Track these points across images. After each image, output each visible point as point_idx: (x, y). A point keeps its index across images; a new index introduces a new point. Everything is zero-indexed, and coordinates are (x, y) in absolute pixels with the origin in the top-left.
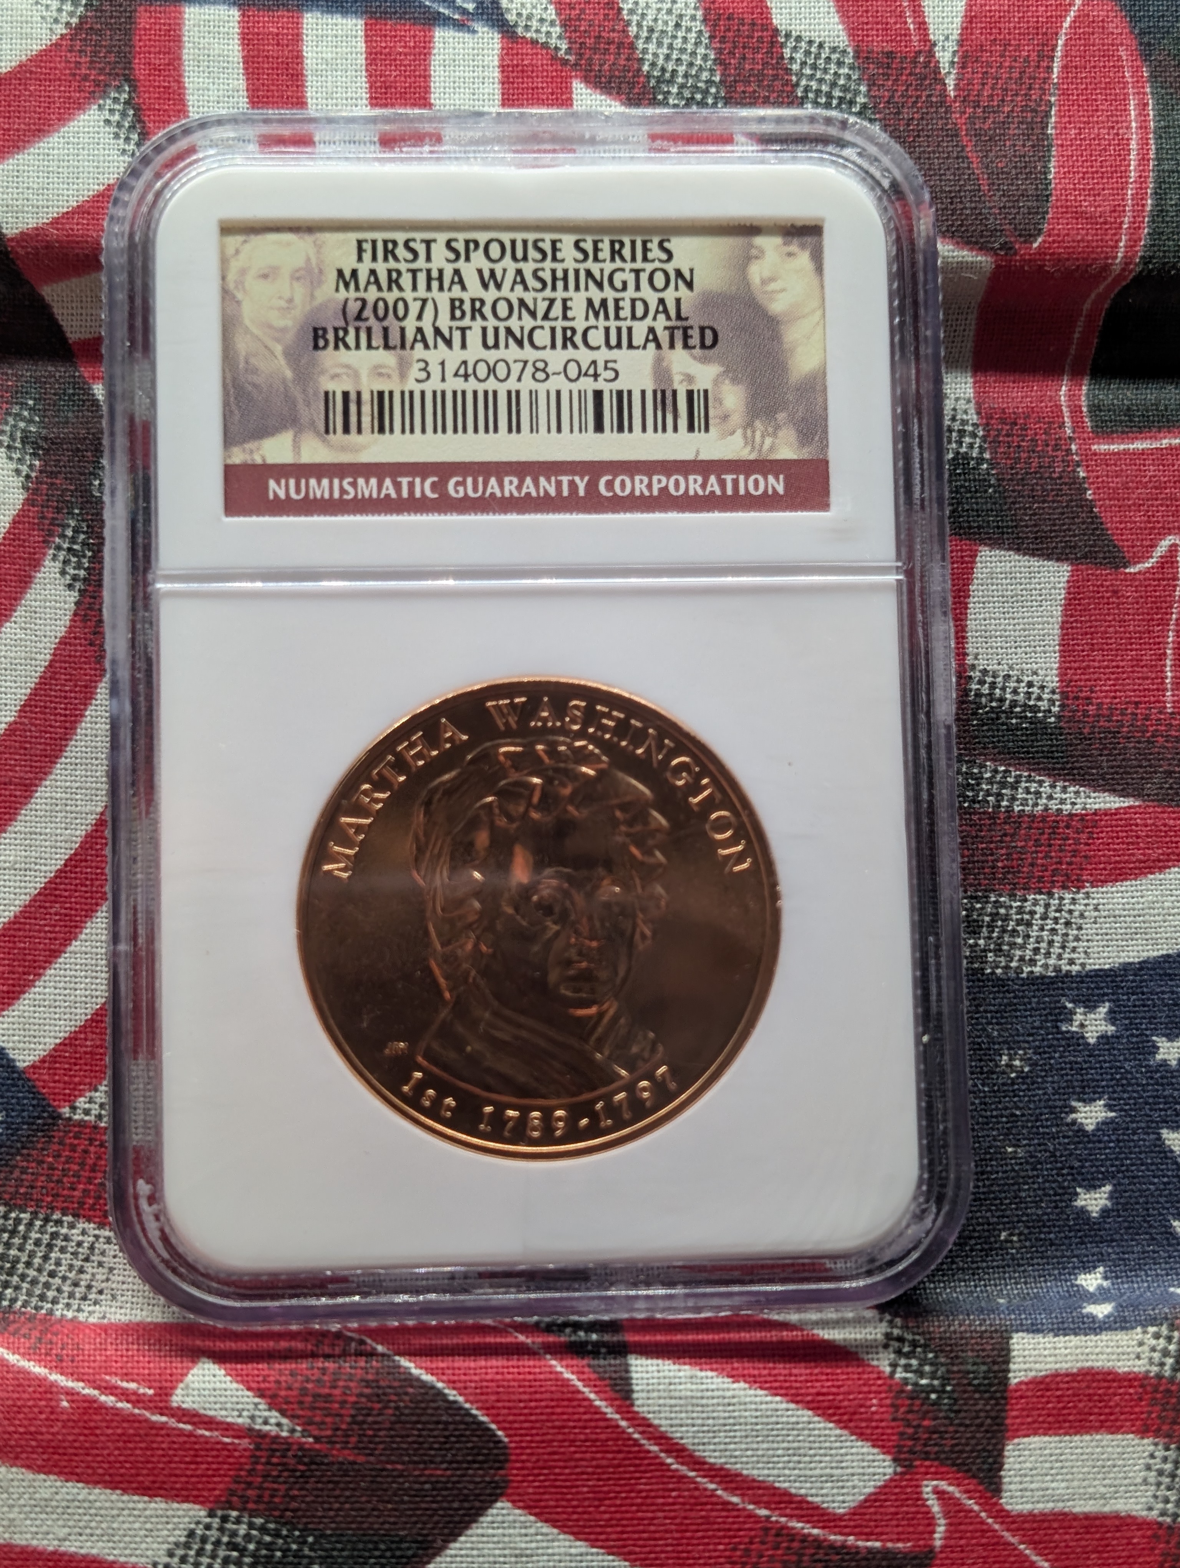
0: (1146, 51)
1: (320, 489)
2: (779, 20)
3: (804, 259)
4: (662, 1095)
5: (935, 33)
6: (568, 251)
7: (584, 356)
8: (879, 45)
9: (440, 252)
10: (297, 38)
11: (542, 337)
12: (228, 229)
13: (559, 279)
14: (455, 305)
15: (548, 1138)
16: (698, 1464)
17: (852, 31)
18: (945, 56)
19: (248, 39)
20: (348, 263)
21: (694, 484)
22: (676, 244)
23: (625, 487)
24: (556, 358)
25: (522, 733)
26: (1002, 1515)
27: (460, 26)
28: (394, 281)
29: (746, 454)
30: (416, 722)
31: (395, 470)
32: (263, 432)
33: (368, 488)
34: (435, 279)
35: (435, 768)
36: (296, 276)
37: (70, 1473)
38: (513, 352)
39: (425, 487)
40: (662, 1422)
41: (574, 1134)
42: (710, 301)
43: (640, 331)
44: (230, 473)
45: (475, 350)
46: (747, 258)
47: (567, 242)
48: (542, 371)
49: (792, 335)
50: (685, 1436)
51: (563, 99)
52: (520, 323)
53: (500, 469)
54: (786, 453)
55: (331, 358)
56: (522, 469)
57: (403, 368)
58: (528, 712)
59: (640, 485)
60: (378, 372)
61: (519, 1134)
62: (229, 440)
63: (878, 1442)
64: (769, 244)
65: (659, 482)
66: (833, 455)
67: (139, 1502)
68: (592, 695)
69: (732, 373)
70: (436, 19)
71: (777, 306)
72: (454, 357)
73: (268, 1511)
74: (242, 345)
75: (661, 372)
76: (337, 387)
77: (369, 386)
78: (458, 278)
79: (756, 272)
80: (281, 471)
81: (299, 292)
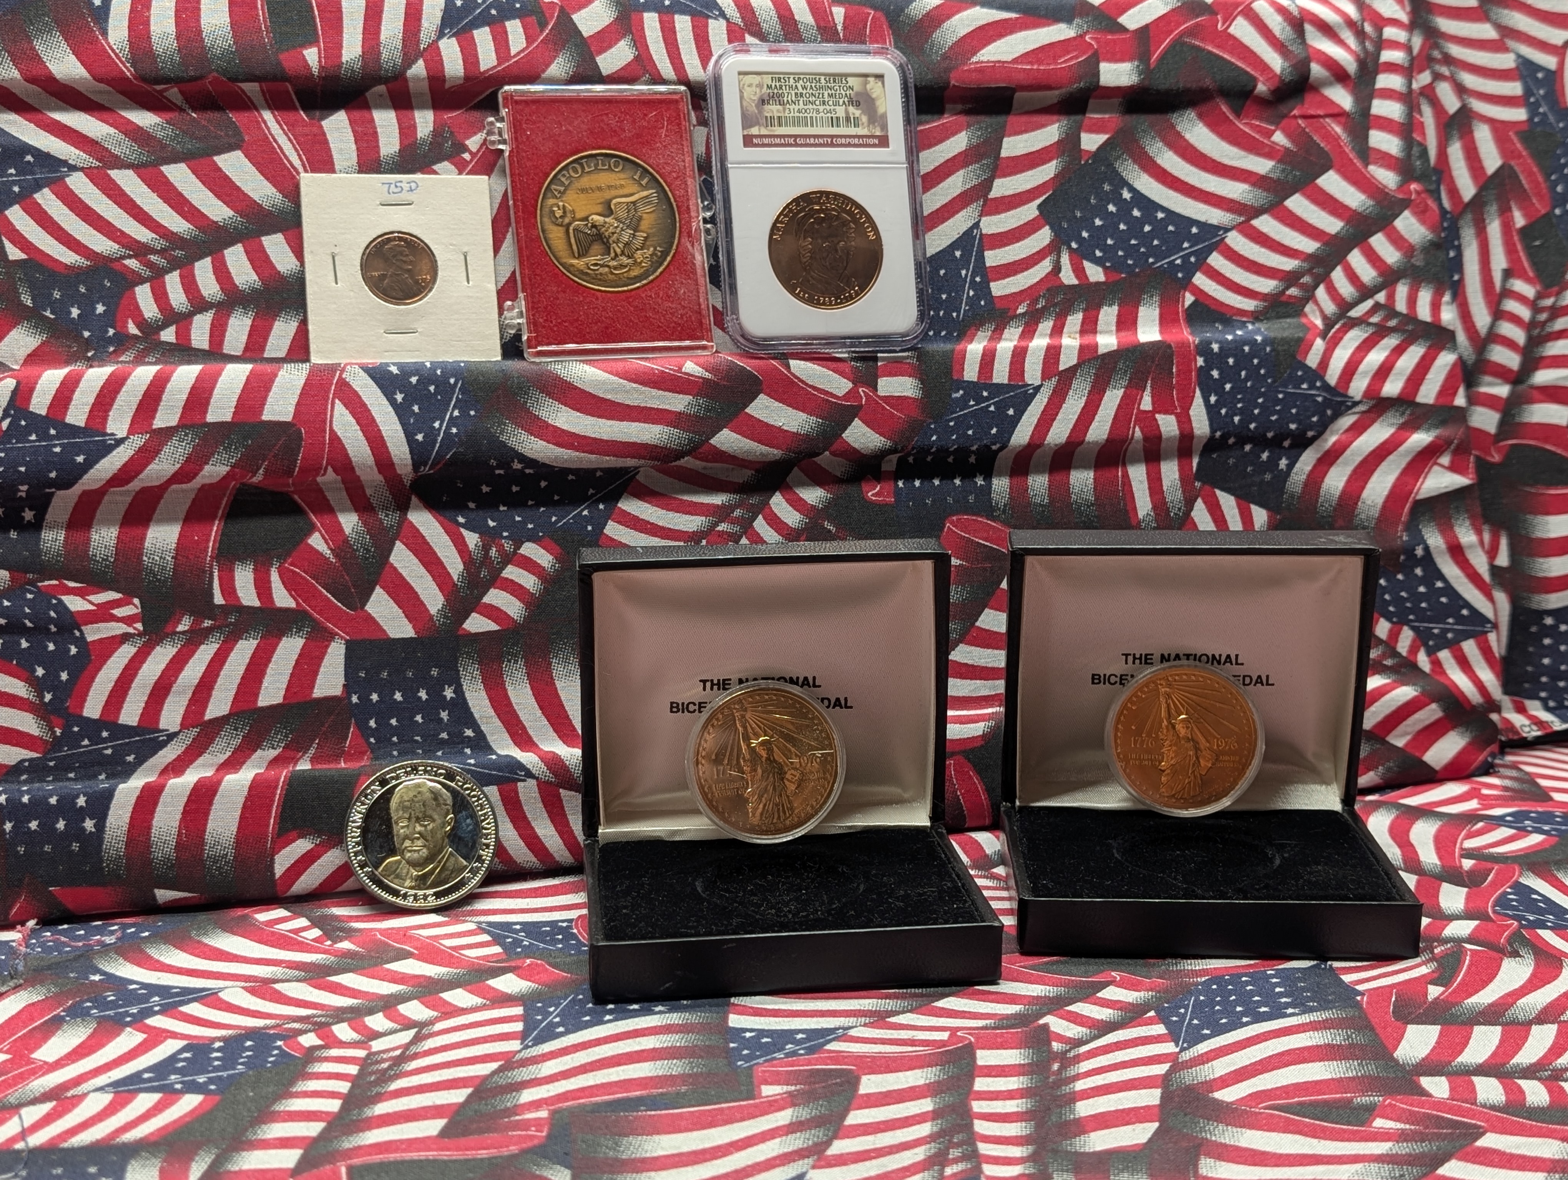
0: (890, 26)
1: (766, 141)
2: (797, 17)
3: (880, 84)
4: (857, 294)
5: (837, 22)
6: (823, 81)
7: (828, 108)
8: (822, 24)
9: (792, 80)
10: (674, 22)
11: (817, 103)
12: (740, 73)
13: (821, 88)
14: (796, 94)
15: (831, 305)
16: (807, 384)
17: (816, 21)
18: (840, 28)
19: (661, 22)
20: (770, 83)
21: (856, 141)
22: (849, 79)
23: (839, 141)
24: (821, 108)
25: (818, 203)
26: (878, 396)
27: (715, 19)
28: (781, 88)
29: (869, 134)
30: (794, 200)
31: (784, 136)
32: (751, 126)
33: (777, 141)
34: (791, 87)
35: (799, 212)
36: (757, 86)
37: (659, 389)
38: (811, 106)
39: (792, 141)
40: (797, 374)
41: (837, 304)
42: (857, 94)
43: (841, 101)
44: (744, 136)
45: (801, 106)
46: (866, 83)
47: (823, 78)
48: (818, 111)
49: (878, 103)
50: (804, 378)
51: (743, 39)
52: (812, 99)
53: (809, 136)
54: (878, 133)
55: (766, 107)
56: (815, 136)
57: (784, 110)
58: (820, 198)
59: (843, 141)
60: (778, 111)
61: (824, 304)
62: (743, 128)
63: (848, 379)
64: (871, 79)
65: (848, 140)
66: (890, 134)
67: (676, 395)
68: (835, 194)
69: (863, 112)
70: (708, 17)
71: (874, 96)
72: (797, 107)
73: (707, 397)
74: (745, 104)
75: (847, 112)
76: (768, 115)
77: (776, 115)
78: (796, 87)
79: (868, 87)
80: (756, 136)
81: (758, 90)
